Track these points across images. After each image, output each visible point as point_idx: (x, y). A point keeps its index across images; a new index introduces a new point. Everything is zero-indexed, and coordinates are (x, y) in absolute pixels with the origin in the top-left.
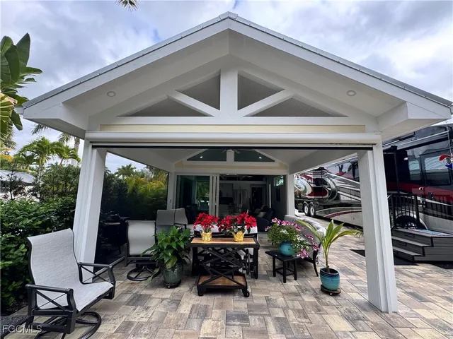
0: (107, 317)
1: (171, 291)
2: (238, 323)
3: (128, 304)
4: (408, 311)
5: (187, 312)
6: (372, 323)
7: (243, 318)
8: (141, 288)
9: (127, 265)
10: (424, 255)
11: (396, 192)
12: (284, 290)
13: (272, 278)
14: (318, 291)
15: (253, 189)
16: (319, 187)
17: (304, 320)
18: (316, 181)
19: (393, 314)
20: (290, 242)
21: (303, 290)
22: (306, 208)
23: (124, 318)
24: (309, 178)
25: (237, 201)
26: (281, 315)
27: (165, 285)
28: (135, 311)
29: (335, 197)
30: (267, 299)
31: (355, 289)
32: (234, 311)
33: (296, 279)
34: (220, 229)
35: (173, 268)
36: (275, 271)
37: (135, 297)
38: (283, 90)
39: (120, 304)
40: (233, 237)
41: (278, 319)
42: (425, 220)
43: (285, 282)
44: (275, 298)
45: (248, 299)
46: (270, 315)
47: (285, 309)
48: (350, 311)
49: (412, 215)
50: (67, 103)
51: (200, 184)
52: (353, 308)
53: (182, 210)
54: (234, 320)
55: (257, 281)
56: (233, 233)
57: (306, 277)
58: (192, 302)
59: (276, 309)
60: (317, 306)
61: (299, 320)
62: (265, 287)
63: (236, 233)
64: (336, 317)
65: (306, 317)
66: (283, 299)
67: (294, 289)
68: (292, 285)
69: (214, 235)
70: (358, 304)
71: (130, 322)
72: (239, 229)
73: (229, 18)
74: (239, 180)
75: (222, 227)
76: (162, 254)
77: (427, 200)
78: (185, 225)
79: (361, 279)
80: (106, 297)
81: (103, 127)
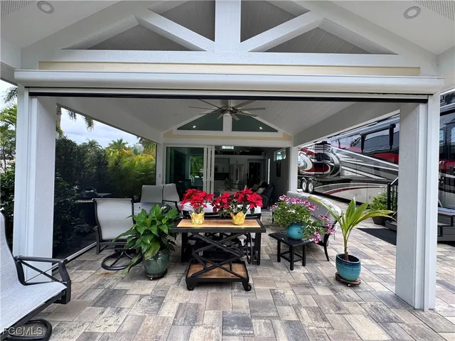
0: (62, 326)
1: (153, 284)
2: (238, 331)
3: (94, 305)
4: (446, 307)
5: (172, 315)
6: (408, 325)
7: (245, 323)
8: (115, 281)
9: (100, 251)
10: (442, 235)
12: (291, 280)
13: (276, 264)
14: (332, 281)
15: (251, 164)
16: (321, 163)
17: (323, 324)
18: (318, 156)
19: (431, 312)
20: (301, 223)
21: (315, 279)
22: (304, 184)
23: (85, 326)
24: (309, 153)
25: (233, 177)
26: (293, 317)
27: (147, 276)
28: (102, 316)
29: (338, 173)
30: (273, 293)
31: (374, 277)
32: (233, 313)
33: (304, 265)
34: (214, 209)
35: (155, 257)
36: (280, 256)
37: (106, 294)
38: (308, 11)
39: (84, 305)
40: (231, 218)
41: (289, 322)
43: (292, 269)
44: (282, 291)
45: (249, 293)
46: (278, 317)
47: (297, 308)
48: (377, 309)
51: (195, 159)
52: (379, 304)
53: (172, 185)
54: (232, 325)
55: (259, 268)
56: (231, 214)
57: (316, 262)
58: (179, 300)
59: (286, 308)
60: (335, 302)
61: (316, 323)
62: (268, 276)
63: (235, 214)
64: (362, 318)
65: (325, 320)
66: (292, 293)
67: (304, 279)
68: (301, 272)
69: (208, 216)
70: (383, 298)
71: (92, 333)
72: (239, 209)
74: (236, 154)
75: (217, 207)
76: (138, 241)
77: (447, 175)
78: (176, 202)
79: (378, 263)
80: (57, 302)
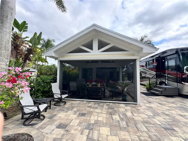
10: (162, 93)
11: (160, 73)
15: (110, 72)
23: (71, 103)
33: (116, 98)
36: (110, 96)
38: (111, 44)
42: (168, 83)
43: (112, 98)
49: (163, 81)
50: (55, 52)
54: (96, 104)
73: (94, 25)
77: (169, 76)
81: (62, 56)
